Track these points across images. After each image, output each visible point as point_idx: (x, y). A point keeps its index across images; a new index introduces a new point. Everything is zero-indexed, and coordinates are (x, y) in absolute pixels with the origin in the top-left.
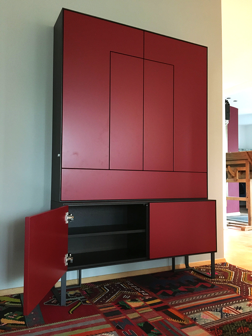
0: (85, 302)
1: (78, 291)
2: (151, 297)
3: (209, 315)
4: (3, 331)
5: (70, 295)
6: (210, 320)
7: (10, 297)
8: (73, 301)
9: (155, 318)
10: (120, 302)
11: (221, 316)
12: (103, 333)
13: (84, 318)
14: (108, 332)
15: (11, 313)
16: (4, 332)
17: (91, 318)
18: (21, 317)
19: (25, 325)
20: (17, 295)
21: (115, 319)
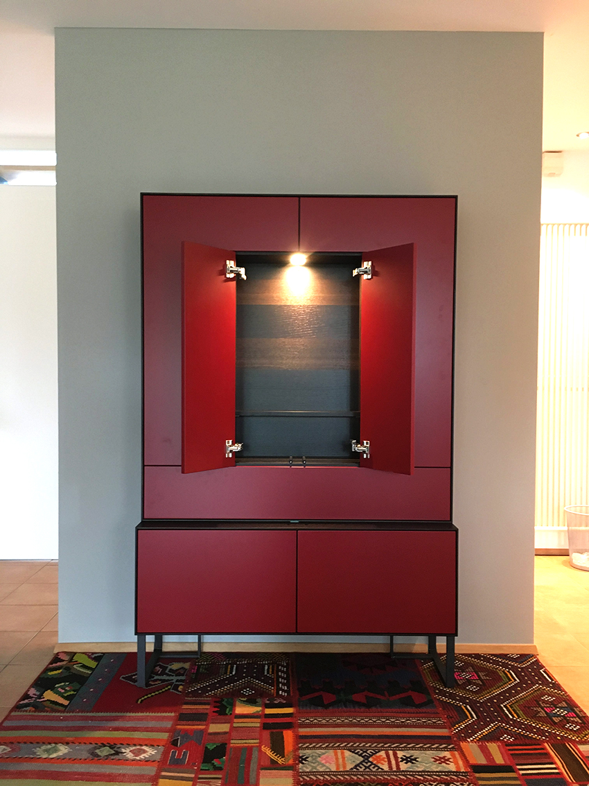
0: (176, 688)
1: (187, 665)
2: (284, 702)
3: (337, 759)
4: (34, 709)
5: (171, 670)
6: (327, 768)
7: (89, 657)
8: (163, 681)
9: (245, 741)
10: (226, 700)
11: (356, 766)
12: (146, 745)
13: (148, 714)
14: (153, 746)
15: (67, 683)
16: (33, 712)
17: (156, 717)
18: (72, 693)
19: (66, 707)
20: (100, 654)
21: (186, 727)
